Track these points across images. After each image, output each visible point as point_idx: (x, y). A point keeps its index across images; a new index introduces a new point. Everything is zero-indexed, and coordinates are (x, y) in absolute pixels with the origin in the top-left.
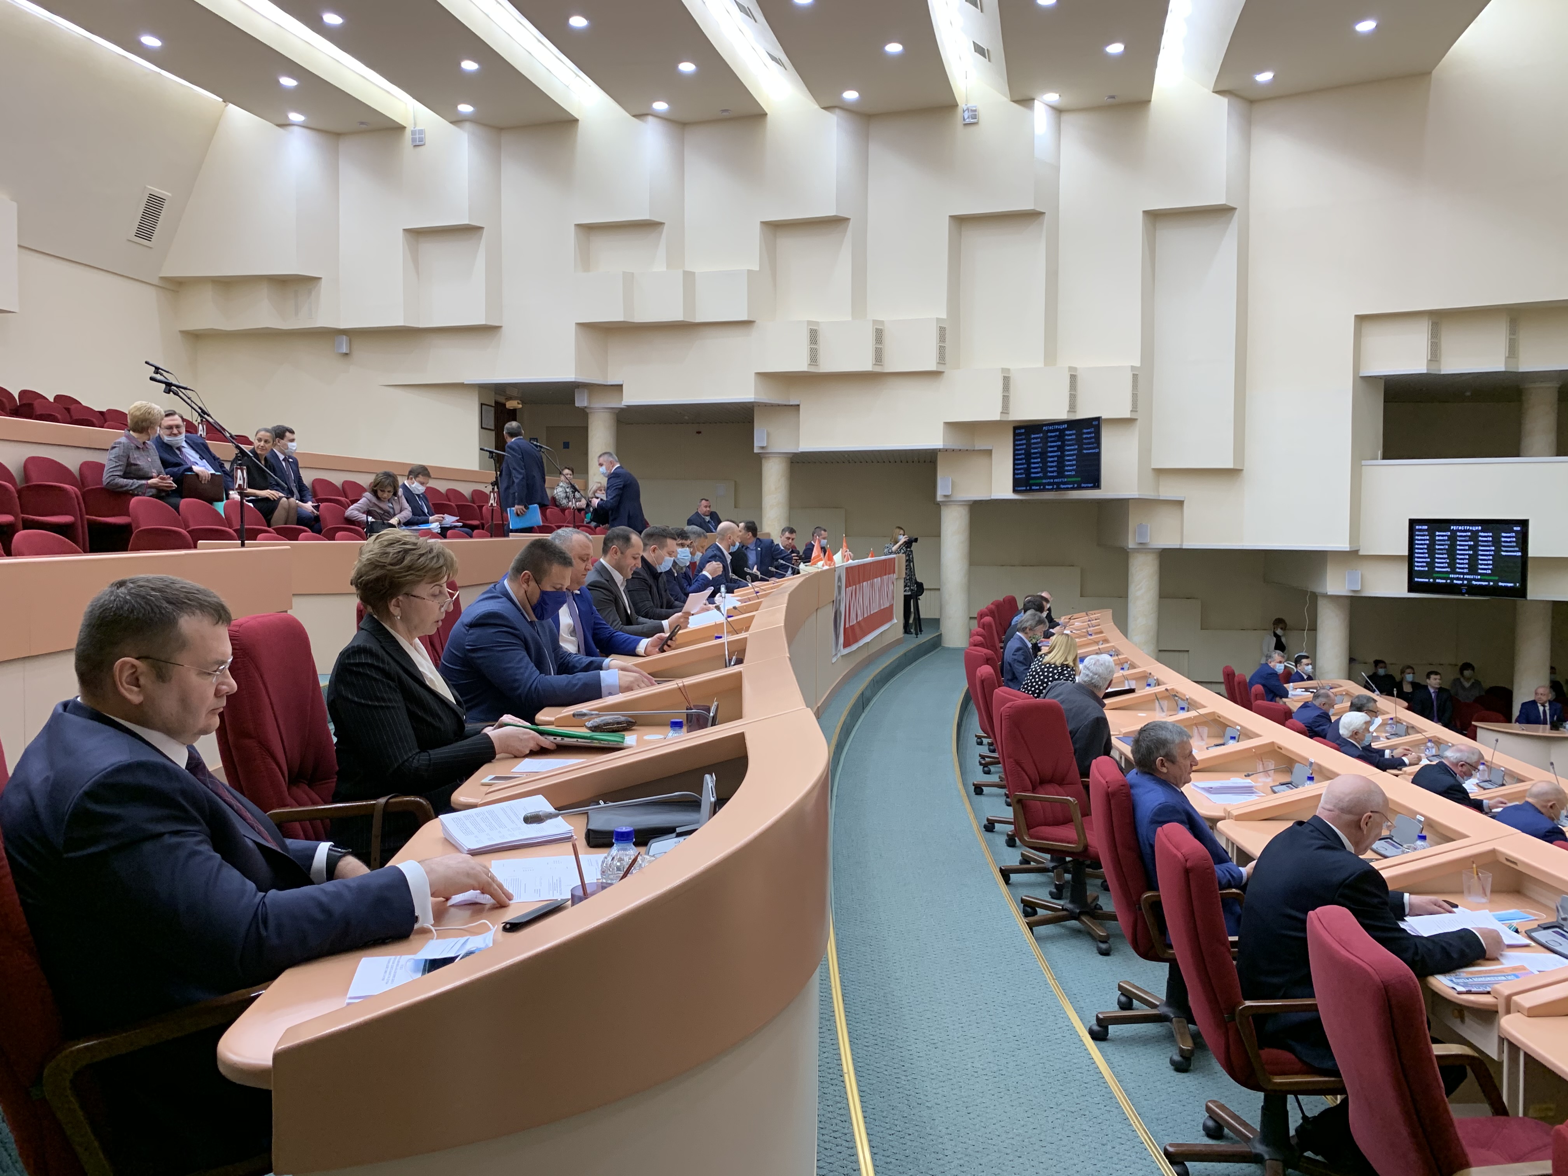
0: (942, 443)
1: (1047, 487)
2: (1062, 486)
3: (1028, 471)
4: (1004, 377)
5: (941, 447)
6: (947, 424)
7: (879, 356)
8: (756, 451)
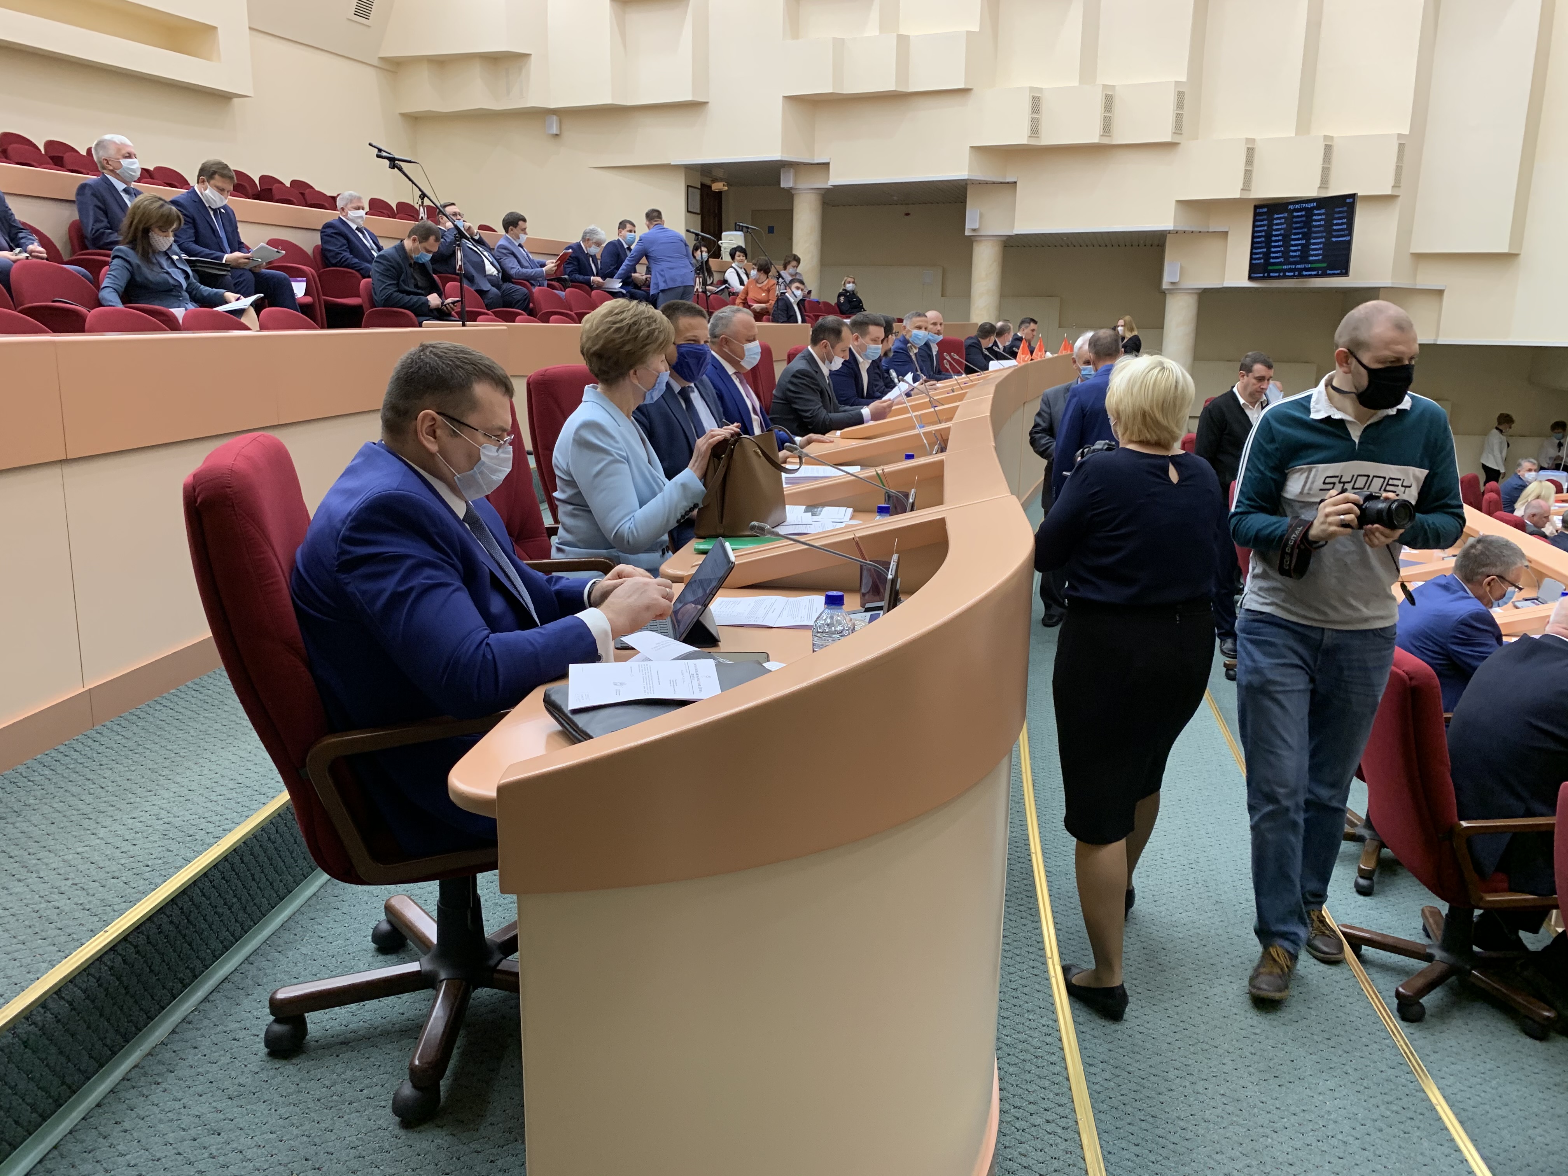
1: (1287, 274)
2: (1305, 273)
3: (1267, 256)
4: (1248, 149)
5: (1172, 228)
6: (1179, 202)
7: (1107, 127)
8: (967, 233)
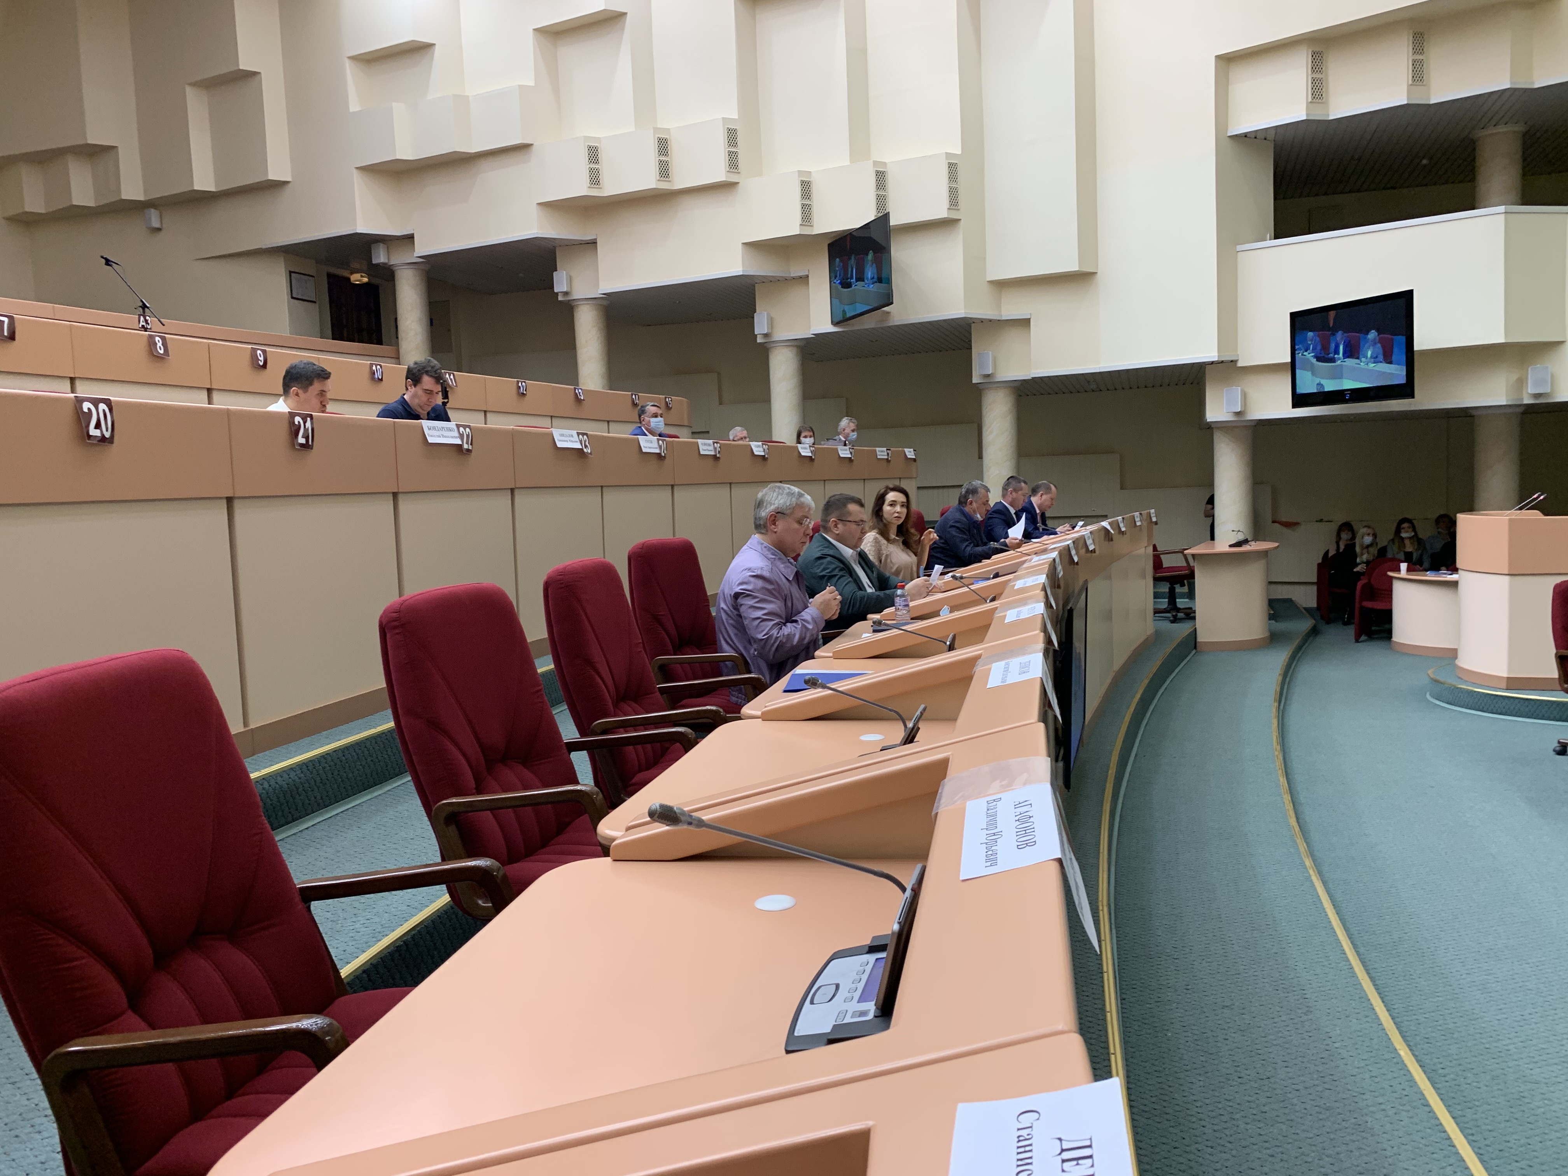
0: (741, 269)
4: (803, 182)
6: (745, 244)
7: (664, 171)
8: (560, 298)
